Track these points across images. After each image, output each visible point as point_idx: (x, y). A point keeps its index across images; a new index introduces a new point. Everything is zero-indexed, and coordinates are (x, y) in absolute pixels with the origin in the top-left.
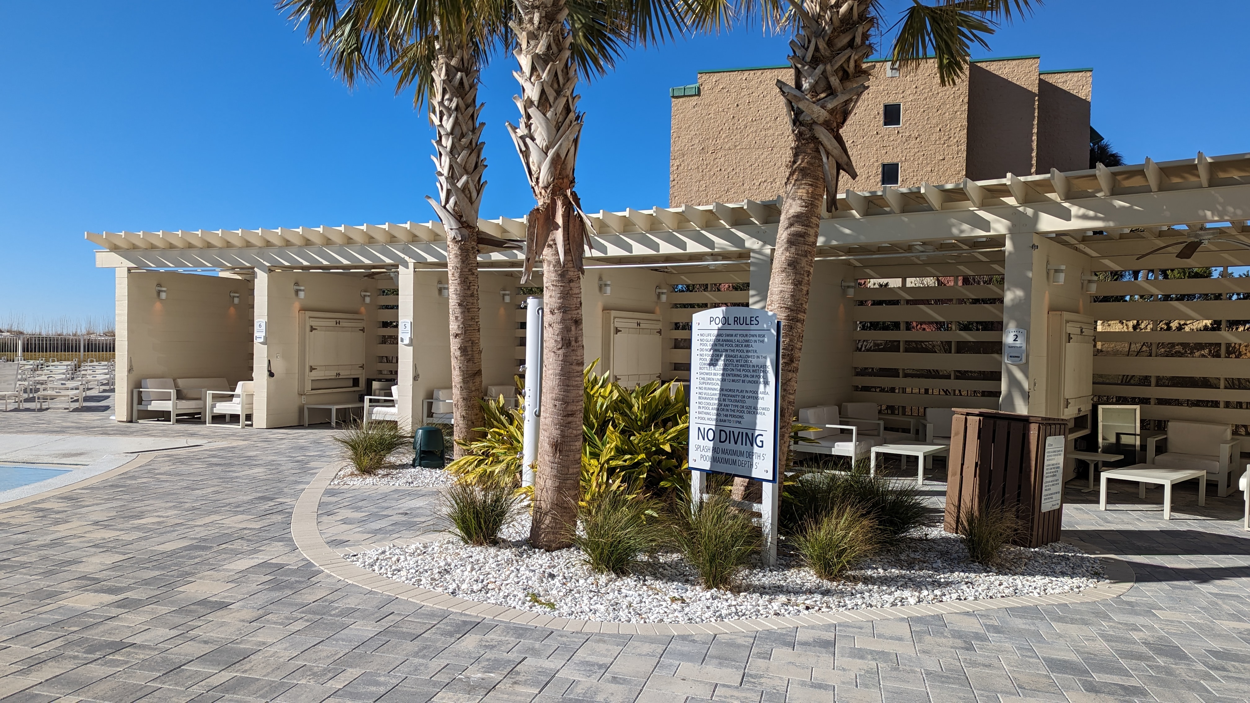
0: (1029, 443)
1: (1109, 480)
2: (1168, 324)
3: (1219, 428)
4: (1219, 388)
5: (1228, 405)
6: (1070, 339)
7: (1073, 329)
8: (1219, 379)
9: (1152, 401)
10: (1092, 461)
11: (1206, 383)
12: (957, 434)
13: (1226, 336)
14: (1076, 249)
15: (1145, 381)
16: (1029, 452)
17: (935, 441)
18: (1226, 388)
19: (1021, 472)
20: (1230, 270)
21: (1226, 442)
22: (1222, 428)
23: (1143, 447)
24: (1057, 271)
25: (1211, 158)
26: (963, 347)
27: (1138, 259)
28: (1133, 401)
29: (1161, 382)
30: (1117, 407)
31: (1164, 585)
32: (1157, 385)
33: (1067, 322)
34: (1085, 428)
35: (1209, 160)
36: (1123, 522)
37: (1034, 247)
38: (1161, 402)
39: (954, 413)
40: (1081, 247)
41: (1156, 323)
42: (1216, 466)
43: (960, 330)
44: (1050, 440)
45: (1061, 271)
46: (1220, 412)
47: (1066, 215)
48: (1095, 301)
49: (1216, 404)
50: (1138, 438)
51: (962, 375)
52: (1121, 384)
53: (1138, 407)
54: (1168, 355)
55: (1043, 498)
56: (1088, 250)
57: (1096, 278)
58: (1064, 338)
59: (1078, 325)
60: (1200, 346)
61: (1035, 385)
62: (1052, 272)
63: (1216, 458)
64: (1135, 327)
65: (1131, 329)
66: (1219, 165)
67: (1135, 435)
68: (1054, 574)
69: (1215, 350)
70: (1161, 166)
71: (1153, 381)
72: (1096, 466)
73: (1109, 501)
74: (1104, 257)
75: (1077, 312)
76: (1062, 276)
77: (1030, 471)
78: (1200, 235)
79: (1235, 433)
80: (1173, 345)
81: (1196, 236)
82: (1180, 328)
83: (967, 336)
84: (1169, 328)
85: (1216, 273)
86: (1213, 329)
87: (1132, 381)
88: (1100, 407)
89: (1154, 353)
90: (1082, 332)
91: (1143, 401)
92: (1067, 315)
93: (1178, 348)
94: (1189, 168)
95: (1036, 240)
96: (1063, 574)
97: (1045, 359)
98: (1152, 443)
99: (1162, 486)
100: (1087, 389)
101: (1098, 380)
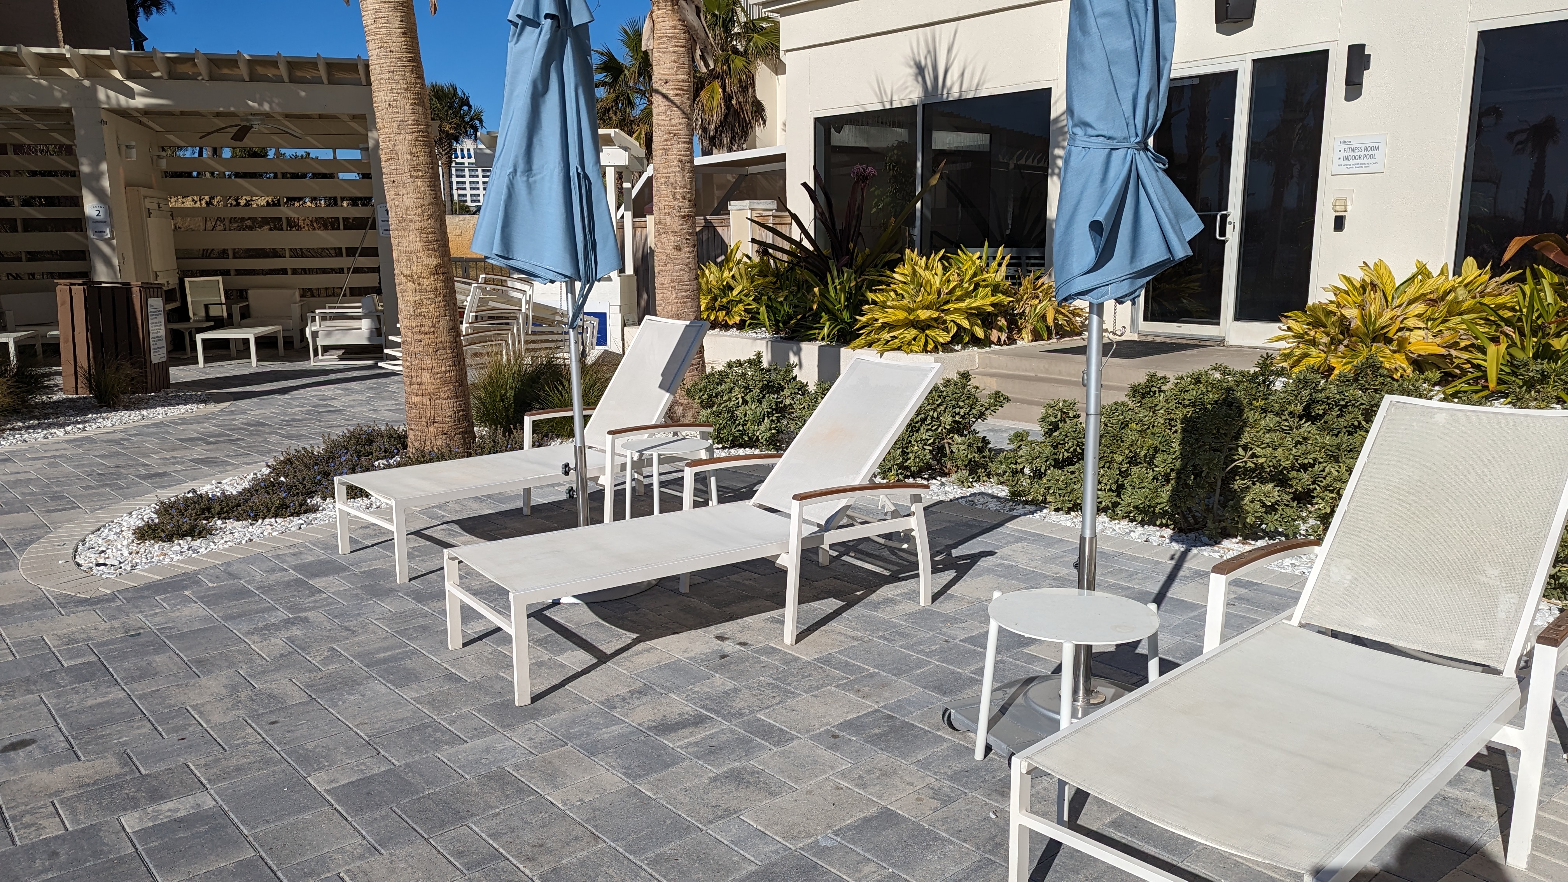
0: (133, 305)
1: (204, 341)
2: (237, 200)
3: (289, 292)
4: (285, 257)
5: (295, 272)
6: (150, 214)
7: (150, 204)
8: (284, 249)
9: (232, 273)
10: (186, 329)
11: (275, 254)
12: (63, 304)
13: (285, 211)
14: (140, 123)
15: (223, 254)
16: (134, 312)
17: (18, 329)
18: (291, 257)
19: (129, 330)
20: (283, 151)
21: (296, 303)
22: (291, 291)
23: (230, 315)
24: (127, 147)
25: (250, 55)
26: (30, 225)
27: (201, 138)
28: (215, 273)
29: (238, 254)
30: (202, 279)
31: (254, 400)
32: (234, 257)
33: (145, 197)
34: (175, 301)
35: (248, 57)
36: (220, 372)
37: (102, 122)
38: (239, 272)
39: (57, 284)
40: (144, 120)
41: (225, 199)
42: (290, 324)
43: (22, 206)
44: (150, 301)
45: (132, 147)
46: (289, 278)
47: (130, 94)
48: (166, 177)
49: (284, 272)
50: (224, 307)
51: (33, 256)
52: (202, 258)
53: (220, 278)
54: (240, 229)
55: (152, 351)
56: (151, 124)
57: (164, 154)
58: (145, 213)
59: (155, 200)
60: (265, 221)
61: (124, 259)
62: (123, 148)
63: (290, 317)
64: (208, 204)
65: (204, 205)
66: (255, 62)
67: (221, 304)
68: (171, 405)
69: (276, 224)
70: (209, 57)
71: (230, 253)
72: (190, 333)
73: (206, 360)
74: (168, 132)
75: (151, 187)
76: (134, 152)
77: (138, 328)
78: (251, 120)
79: (302, 296)
80: (243, 220)
81: (248, 120)
82: (248, 204)
83: (34, 213)
84: (238, 204)
85: (271, 154)
86: (274, 205)
87: (212, 255)
88: (187, 280)
89: (227, 228)
90: (159, 207)
91: (224, 273)
92: (143, 191)
93: (249, 223)
94: (232, 62)
95: (104, 116)
96: (178, 404)
97: (129, 233)
98: (236, 309)
99: (248, 339)
100: (173, 263)
101: (181, 255)
